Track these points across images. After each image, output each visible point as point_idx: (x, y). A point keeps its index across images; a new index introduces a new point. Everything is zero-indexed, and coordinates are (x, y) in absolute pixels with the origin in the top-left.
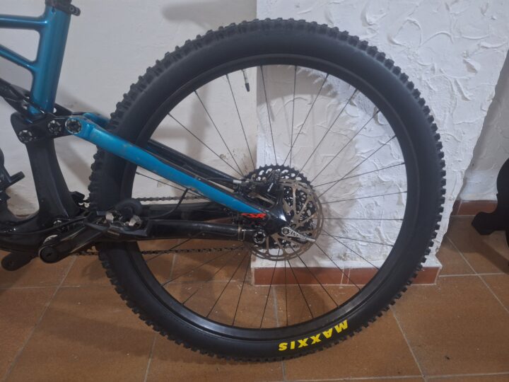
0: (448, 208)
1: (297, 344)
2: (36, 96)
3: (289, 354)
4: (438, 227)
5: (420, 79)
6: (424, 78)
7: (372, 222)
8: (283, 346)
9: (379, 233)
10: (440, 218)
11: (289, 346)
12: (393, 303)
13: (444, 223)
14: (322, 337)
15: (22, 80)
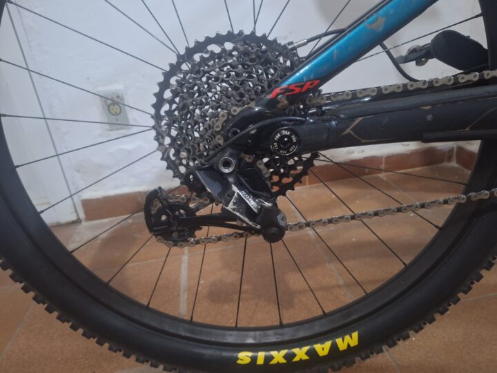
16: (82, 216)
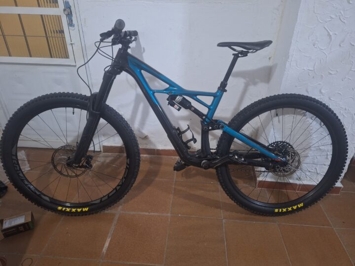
0: (348, 162)
1: (282, 210)
2: (209, 116)
3: (279, 214)
4: (343, 169)
5: (340, 112)
6: (342, 112)
7: (314, 165)
8: (276, 210)
9: (316, 170)
10: (344, 166)
11: (279, 210)
12: (322, 198)
13: (346, 168)
14: (292, 208)
15: (204, 110)
16: (102, 150)
